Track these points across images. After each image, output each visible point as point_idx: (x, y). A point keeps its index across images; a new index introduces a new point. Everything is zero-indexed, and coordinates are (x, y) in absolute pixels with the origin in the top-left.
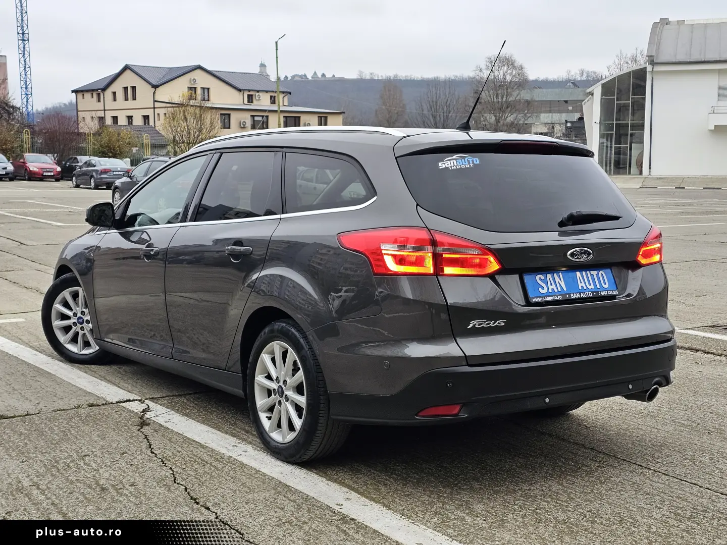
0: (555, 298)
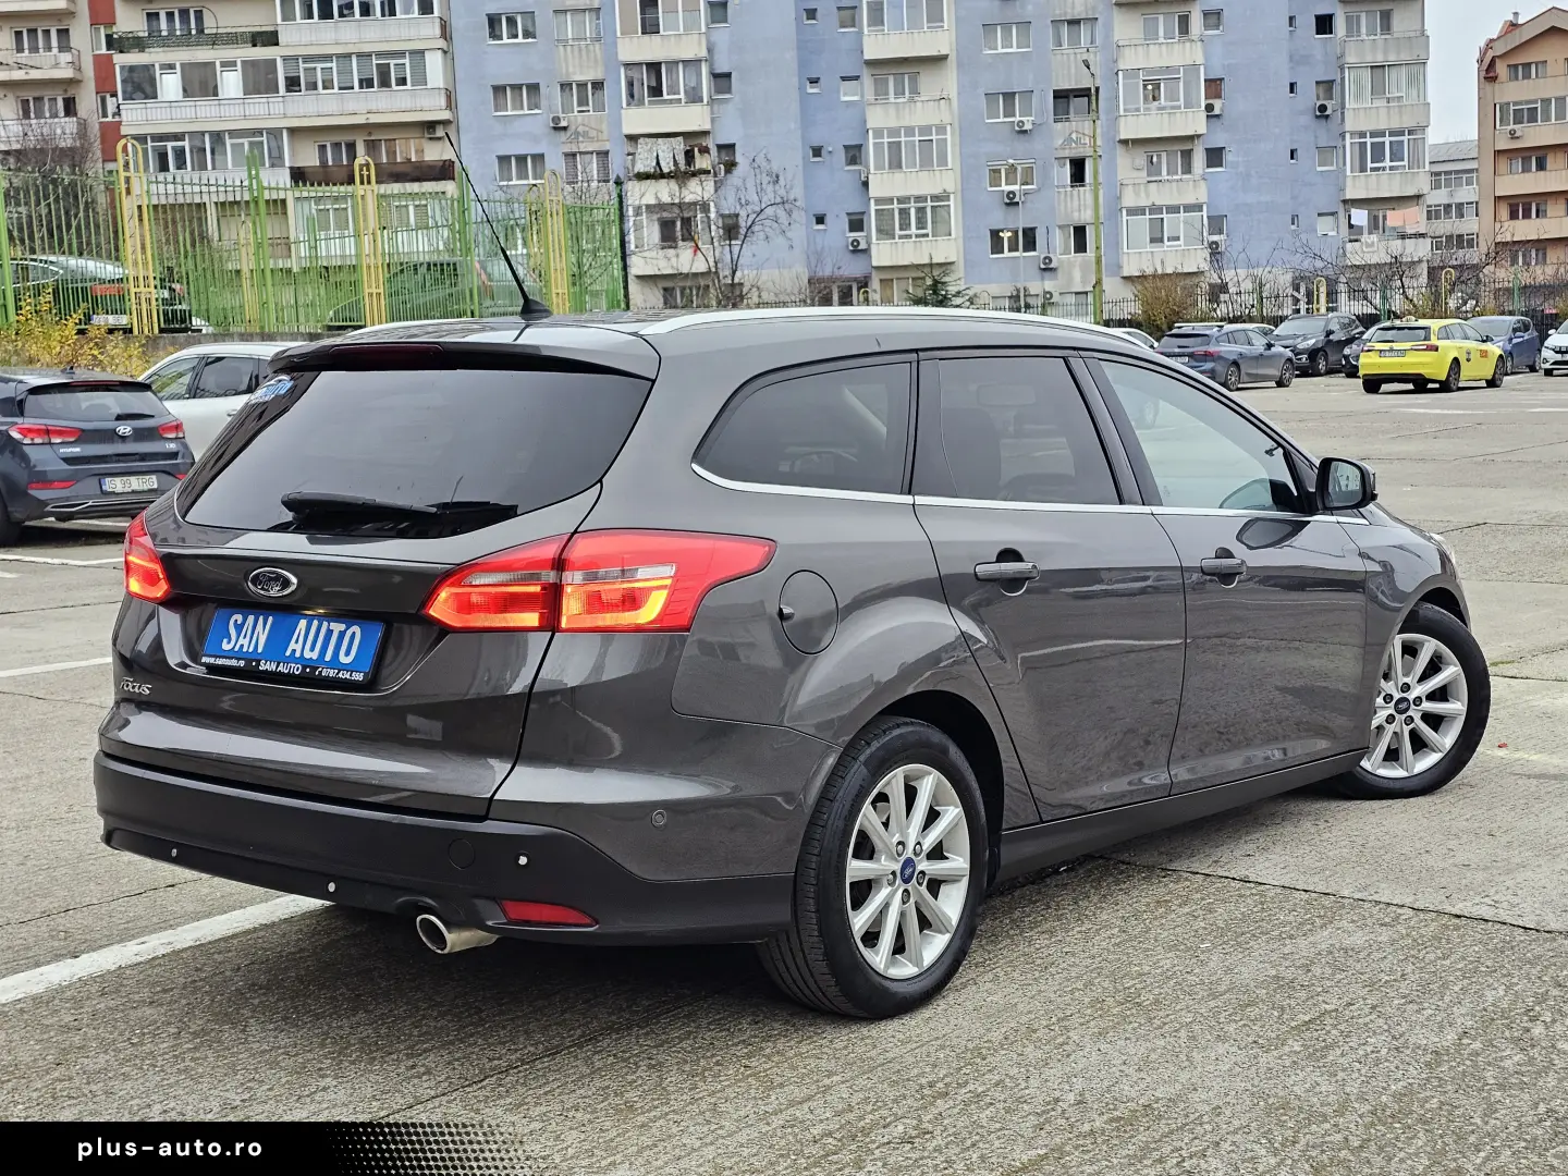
0: (233, 663)
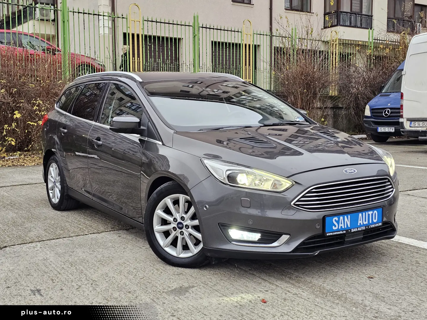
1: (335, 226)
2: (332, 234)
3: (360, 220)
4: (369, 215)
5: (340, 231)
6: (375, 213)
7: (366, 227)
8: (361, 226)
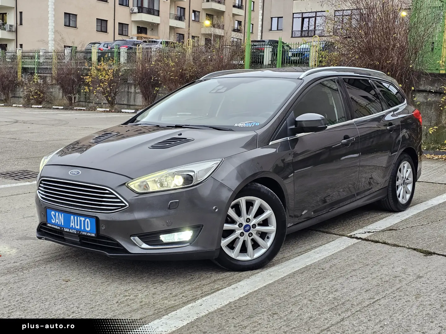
1: (53, 220)
2: (51, 226)
3: (72, 223)
4: (81, 221)
5: (56, 226)
6: (87, 221)
7: (77, 231)
8: (72, 228)
